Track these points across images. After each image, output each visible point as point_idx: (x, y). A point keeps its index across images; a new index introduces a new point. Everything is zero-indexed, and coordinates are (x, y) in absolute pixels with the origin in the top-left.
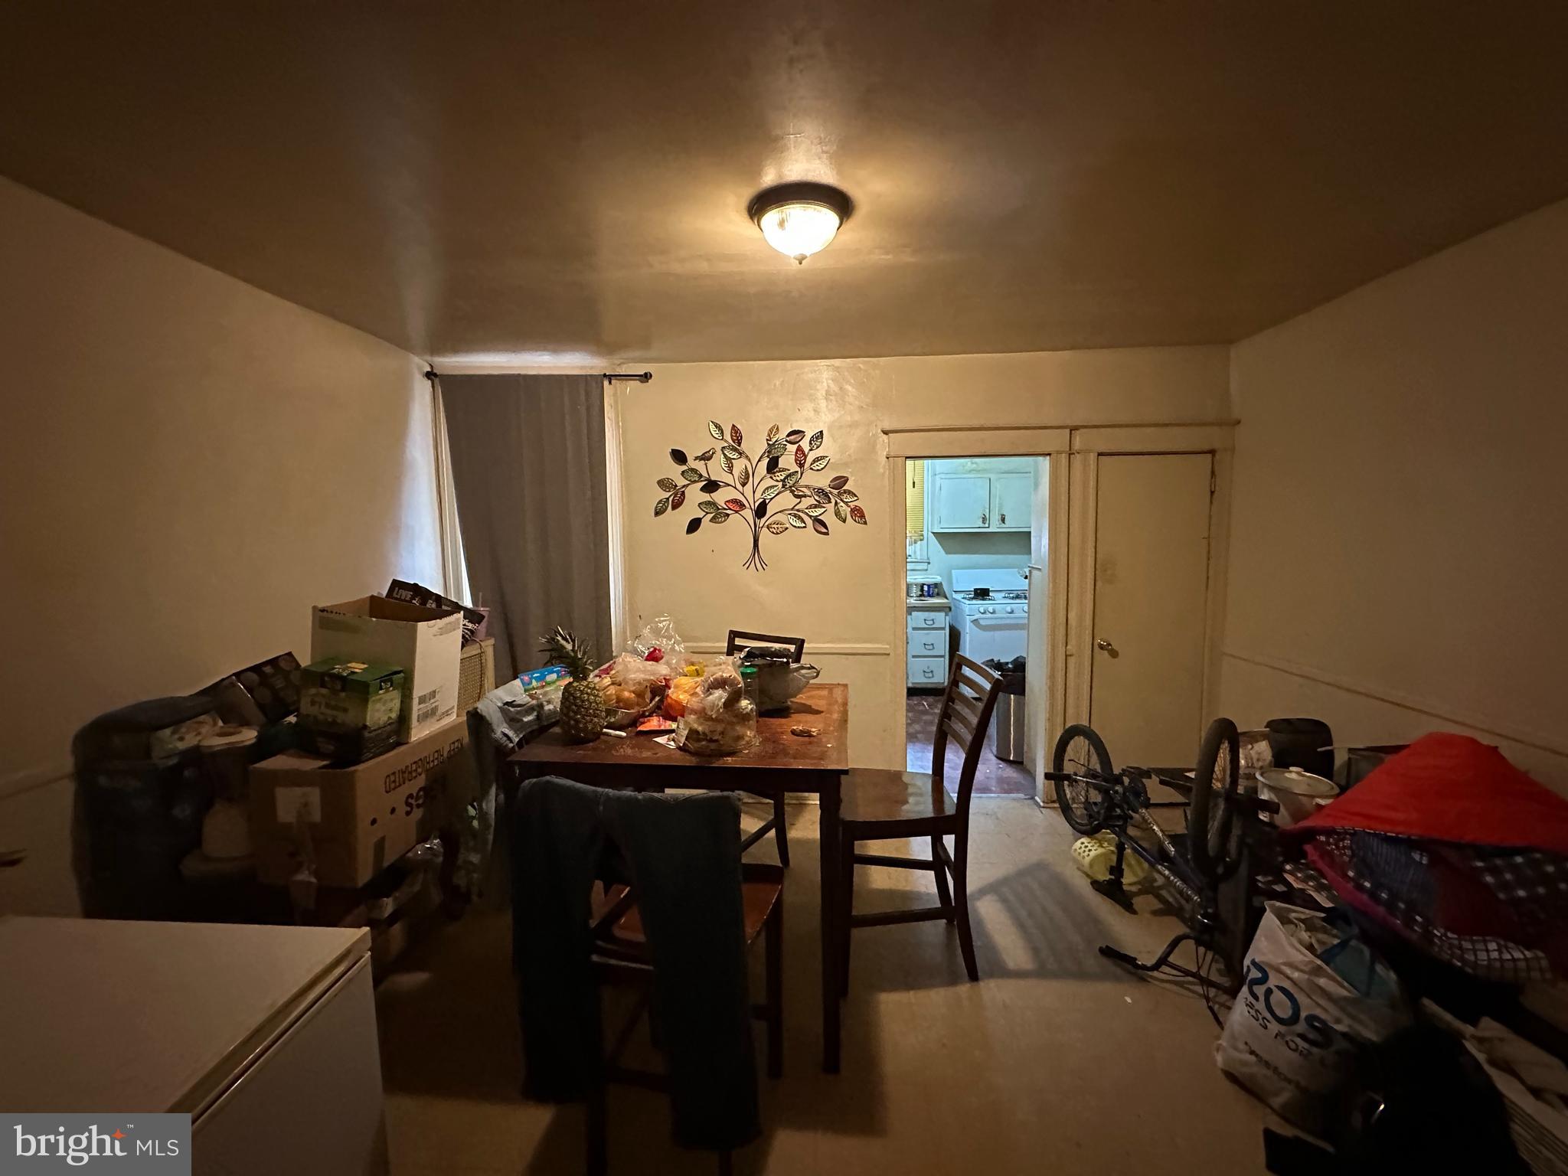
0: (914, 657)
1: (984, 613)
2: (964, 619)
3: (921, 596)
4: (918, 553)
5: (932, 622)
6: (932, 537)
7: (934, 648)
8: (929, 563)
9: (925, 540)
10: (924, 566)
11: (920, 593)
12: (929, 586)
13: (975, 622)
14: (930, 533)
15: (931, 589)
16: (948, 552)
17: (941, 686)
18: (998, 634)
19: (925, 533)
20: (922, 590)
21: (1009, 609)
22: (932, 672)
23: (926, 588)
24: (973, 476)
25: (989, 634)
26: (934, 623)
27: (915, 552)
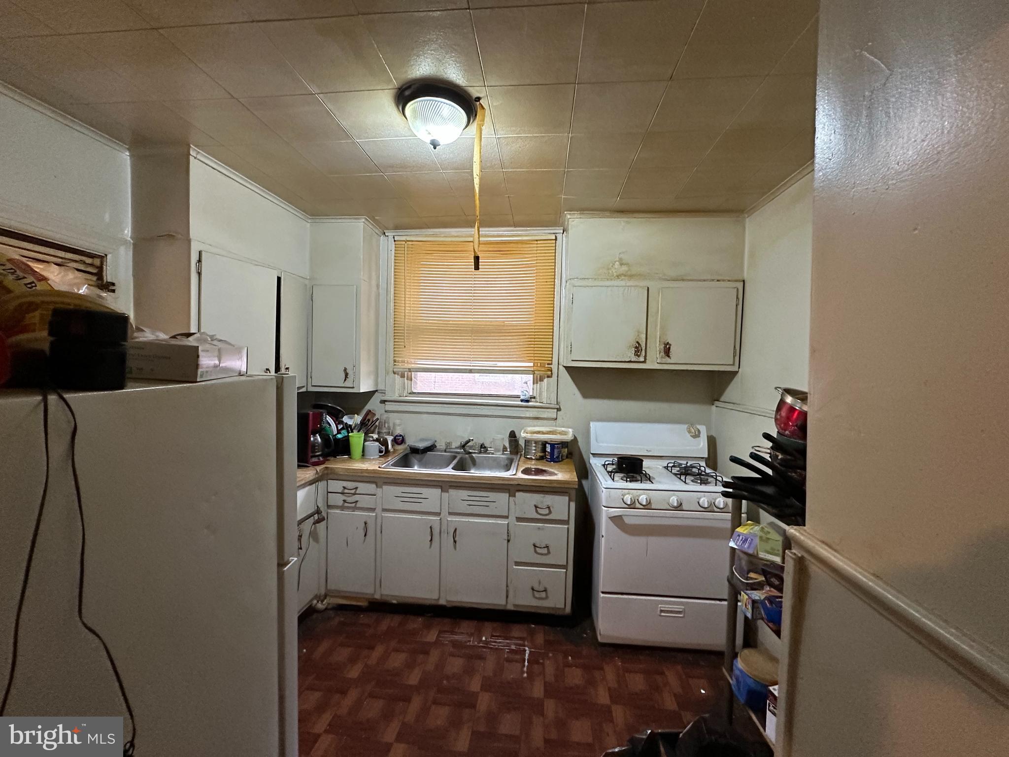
0: (517, 564)
1: (632, 506)
2: (600, 511)
3: (541, 458)
4: (545, 394)
5: (547, 511)
6: (564, 374)
7: (549, 552)
8: (559, 410)
9: (555, 375)
10: (552, 414)
11: (542, 454)
12: (553, 446)
13: (617, 520)
14: (561, 367)
15: (556, 451)
16: (585, 395)
17: (560, 613)
18: (654, 541)
19: (554, 367)
20: (544, 450)
21: (674, 500)
22: (545, 590)
23: (548, 449)
24: (623, 283)
25: (641, 541)
26: (550, 512)
27: (540, 394)
